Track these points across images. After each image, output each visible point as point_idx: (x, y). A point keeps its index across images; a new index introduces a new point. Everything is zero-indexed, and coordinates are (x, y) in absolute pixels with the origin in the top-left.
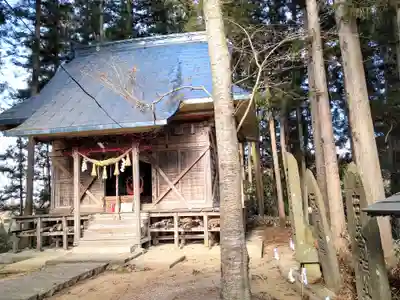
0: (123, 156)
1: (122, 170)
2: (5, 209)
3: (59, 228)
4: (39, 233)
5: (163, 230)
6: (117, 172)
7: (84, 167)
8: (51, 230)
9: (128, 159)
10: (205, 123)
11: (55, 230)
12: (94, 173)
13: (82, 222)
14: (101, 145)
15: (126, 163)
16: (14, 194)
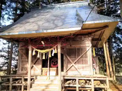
0: (53, 48)
1: (53, 55)
2: (2, 71)
3: (20, 82)
4: (11, 84)
5: (71, 85)
6: (50, 56)
7: (34, 53)
8: (17, 82)
9: (56, 49)
10: (90, 35)
11: (18, 83)
12: (38, 56)
13: (31, 79)
14: (43, 42)
15: (55, 52)
16: (5, 65)
